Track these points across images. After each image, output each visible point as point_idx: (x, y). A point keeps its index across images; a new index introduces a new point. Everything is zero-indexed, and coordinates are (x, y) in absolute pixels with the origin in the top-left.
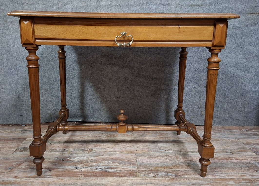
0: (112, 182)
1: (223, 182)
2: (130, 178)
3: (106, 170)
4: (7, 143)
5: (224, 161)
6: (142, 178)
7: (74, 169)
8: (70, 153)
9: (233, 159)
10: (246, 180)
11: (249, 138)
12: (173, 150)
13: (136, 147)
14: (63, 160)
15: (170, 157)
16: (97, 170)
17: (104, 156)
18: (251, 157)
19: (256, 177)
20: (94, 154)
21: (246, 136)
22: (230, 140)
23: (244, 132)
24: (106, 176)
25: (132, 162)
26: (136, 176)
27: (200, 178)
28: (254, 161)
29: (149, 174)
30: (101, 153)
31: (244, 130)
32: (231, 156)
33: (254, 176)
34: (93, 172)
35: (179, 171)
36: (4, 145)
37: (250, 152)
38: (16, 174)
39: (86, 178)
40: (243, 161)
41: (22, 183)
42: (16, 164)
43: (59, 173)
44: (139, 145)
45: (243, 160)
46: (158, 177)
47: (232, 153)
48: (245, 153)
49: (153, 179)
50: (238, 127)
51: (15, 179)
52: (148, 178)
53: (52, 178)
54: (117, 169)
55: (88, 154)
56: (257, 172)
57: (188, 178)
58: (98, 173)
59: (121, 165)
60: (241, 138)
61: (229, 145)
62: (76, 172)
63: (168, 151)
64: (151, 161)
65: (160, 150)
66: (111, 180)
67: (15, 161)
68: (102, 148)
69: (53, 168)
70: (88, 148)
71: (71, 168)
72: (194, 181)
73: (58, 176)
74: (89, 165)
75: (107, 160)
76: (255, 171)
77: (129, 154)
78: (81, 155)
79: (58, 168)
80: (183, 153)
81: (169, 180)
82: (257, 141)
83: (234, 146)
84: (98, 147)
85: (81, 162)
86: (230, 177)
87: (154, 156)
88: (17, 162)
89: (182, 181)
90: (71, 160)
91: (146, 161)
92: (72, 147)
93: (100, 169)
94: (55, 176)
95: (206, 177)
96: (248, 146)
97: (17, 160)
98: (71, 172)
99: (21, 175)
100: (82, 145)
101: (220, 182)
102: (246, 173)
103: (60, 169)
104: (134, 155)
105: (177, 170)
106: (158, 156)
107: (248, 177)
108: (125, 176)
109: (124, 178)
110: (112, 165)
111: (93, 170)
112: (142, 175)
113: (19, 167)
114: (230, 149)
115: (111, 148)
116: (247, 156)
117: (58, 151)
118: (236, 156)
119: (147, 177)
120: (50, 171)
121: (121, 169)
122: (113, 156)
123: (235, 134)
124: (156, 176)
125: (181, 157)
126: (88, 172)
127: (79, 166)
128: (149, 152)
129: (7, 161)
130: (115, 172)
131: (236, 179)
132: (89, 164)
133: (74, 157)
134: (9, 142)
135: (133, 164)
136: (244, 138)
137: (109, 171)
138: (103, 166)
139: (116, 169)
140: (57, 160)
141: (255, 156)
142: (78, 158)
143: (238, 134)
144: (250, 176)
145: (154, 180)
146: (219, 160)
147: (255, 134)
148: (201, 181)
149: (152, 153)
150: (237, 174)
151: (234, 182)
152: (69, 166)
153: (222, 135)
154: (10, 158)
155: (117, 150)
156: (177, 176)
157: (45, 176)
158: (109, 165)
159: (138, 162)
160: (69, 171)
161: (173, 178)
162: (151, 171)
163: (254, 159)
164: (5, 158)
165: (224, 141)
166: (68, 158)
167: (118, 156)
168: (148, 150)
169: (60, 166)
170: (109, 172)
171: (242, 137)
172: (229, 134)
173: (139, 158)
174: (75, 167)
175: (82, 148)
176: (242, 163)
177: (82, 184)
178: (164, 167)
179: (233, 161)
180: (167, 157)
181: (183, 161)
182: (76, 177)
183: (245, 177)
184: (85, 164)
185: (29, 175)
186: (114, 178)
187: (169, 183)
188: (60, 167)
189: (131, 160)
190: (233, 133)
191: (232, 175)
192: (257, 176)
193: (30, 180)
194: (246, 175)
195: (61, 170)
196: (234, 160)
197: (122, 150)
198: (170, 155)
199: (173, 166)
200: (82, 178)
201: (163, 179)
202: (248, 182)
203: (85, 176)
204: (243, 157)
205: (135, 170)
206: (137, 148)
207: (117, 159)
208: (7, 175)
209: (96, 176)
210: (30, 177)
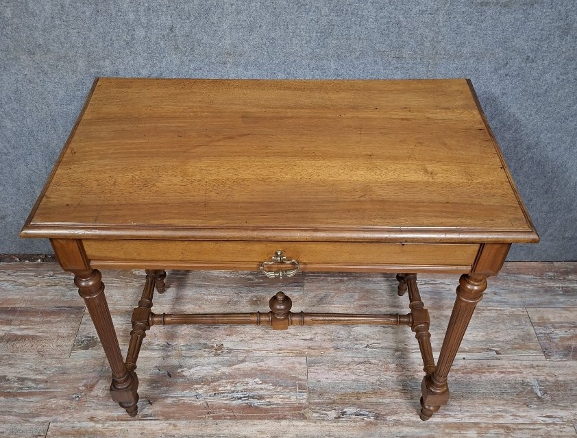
0: (262, 433)
1: (457, 432)
2: (295, 423)
3: (251, 401)
4: (50, 322)
5: (475, 377)
6: (315, 422)
7: (193, 399)
8: (181, 356)
9: (494, 372)
10: (500, 426)
11: (551, 303)
12: (381, 346)
13: (308, 337)
14: (170, 376)
15: (372, 366)
16: (234, 403)
17: (247, 363)
18: (532, 367)
19: (521, 421)
20: (227, 357)
21: (547, 297)
22: (508, 310)
23: (547, 284)
24: (252, 418)
25: (300, 380)
26: (303, 417)
27: (418, 422)
28: (532, 377)
29: (328, 413)
30: (241, 356)
31: (550, 274)
32: (492, 363)
33: (519, 416)
34: (229, 408)
35: (382, 404)
36: (44, 328)
37: (536, 349)
38: (92, 413)
39: (217, 421)
40: (512, 376)
41: (108, 434)
42: (84, 386)
43: (166, 410)
44: (314, 332)
45: (512, 372)
46: (344, 419)
47: (498, 354)
48: (525, 352)
49: (335, 424)
50: (540, 265)
51: (92, 424)
52: (325, 423)
53: (157, 422)
54: (271, 400)
55: (215, 359)
56: (528, 406)
57: (397, 423)
58: (237, 409)
59: (279, 389)
60: (531, 305)
61: (502, 326)
62: (198, 407)
63: (371, 348)
64: (335, 376)
65: (356, 346)
66: (260, 427)
67: (80, 376)
68: (241, 341)
69: (155, 396)
70: (213, 340)
71: (187, 396)
72: (406, 430)
73: (166, 417)
74: (220, 389)
75: (251, 374)
76: (525, 404)
77: (293, 359)
78: (201, 360)
79: (164, 395)
80: (399, 353)
81: (361, 428)
82: (564, 315)
83: (509, 331)
84: (234, 338)
85: (203, 381)
86: (473, 420)
87: (343, 363)
88: (85, 381)
89: (384, 429)
90: (184, 373)
91: (324, 377)
92: (183, 337)
93: (240, 398)
94: (161, 418)
95: (430, 420)
96: (538, 332)
97: (84, 374)
98: (189, 407)
99: (100, 413)
100: (201, 329)
101: (452, 431)
102: (507, 408)
103: (169, 399)
104: (303, 360)
105: (381, 400)
106: (349, 364)
107: (507, 420)
108: (284, 418)
109: (284, 423)
110: (261, 389)
111: (228, 402)
112: (315, 415)
113: (92, 394)
114: (498, 342)
115: (259, 341)
116: (525, 363)
117: (156, 347)
118: (503, 362)
119: (323, 420)
120: (151, 404)
121: (278, 398)
122: (262, 364)
123: (524, 291)
124: (339, 417)
125: (393, 366)
126: (220, 408)
127: (200, 391)
128: (332, 353)
129: (65, 377)
130: (268, 407)
131: (483, 425)
132: (219, 386)
133: (190, 368)
134: (53, 318)
135: (301, 387)
136: (540, 304)
137: (256, 404)
138: (246, 390)
139: (268, 400)
140: (158, 374)
141: (542, 363)
142: (198, 368)
143: (532, 290)
144: (512, 417)
145: (335, 429)
146: (467, 373)
147: (569, 291)
148: (417, 430)
149: (339, 353)
150: (488, 411)
151: (476, 432)
152: (183, 390)
153: (495, 294)
154: (69, 369)
155: (271, 345)
156: (377, 417)
157: (144, 418)
158: (257, 389)
159: (310, 380)
160: (184, 403)
161: (370, 423)
162: (332, 404)
163: (535, 371)
164: (59, 367)
165: (494, 314)
166: (179, 370)
167: (273, 363)
168: (331, 345)
169: (166, 392)
170: (256, 407)
171: (537, 299)
172: (512, 292)
173: (311, 369)
174: (193, 393)
175: (203, 341)
176: (508, 382)
177: (211, 436)
178: (358, 393)
179: (492, 375)
180: (367, 366)
181: (395, 379)
182: (198, 418)
183: (501, 421)
184: (212, 385)
185: (115, 414)
186: (266, 421)
187: (361, 434)
188: (167, 395)
189: (297, 376)
190: (522, 287)
191: (478, 415)
192: (525, 417)
193: (119, 428)
194: (504, 414)
195: (169, 401)
196: (496, 374)
197: (280, 347)
198: (373, 361)
199: (375, 393)
200: (210, 422)
201: (353, 424)
202: (502, 431)
203: (214, 418)
204: (515, 365)
205: (304, 401)
206: (311, 340)
207: (271, 374)
208: (75, 415)
209: (234, 418)
210: (118, 421)
